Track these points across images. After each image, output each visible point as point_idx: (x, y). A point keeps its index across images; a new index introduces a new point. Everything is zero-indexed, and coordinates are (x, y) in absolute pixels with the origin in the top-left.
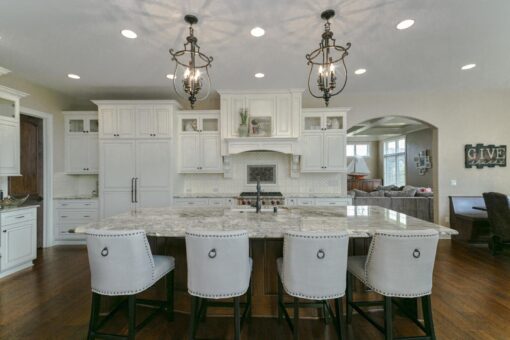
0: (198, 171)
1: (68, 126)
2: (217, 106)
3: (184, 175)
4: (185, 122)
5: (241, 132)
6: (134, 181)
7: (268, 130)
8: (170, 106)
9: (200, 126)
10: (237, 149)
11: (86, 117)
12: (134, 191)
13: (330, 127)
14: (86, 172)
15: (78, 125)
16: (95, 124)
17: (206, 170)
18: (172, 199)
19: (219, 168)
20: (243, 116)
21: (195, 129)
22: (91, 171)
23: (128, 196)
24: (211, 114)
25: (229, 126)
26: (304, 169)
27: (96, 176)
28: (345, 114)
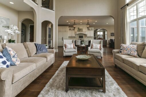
0: (71, 36)
4: (69, 29)
5: (78, 31)
7: (82, 30)
8: (68, 27)
9: (72, 30)
10: (77, 33)
13: (91, 30)
17: (73, 36)
19: (75, 36)
20: (78, 28)
21: (71, 30)
23: (61, 40)
25: (76, 30)
26: (87, 36)
28: (93, 28)
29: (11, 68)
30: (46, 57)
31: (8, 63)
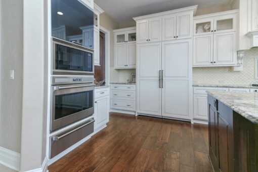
0: (211, 65)
1: (116, 39)
9: (214, 27)
11: (126, 32)
12: (161, 80)
14: (126, 68)
16: (133, 37)
17: (217, 64)
18: (192, 87)
22: (129, 67)
27: (135, 69)
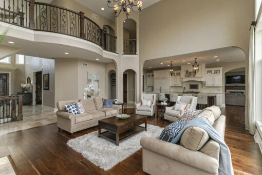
2: (180, 69)
3: (172, 87)
5: (186, 76)
6: (160, 88)
7: (194, 75)
9: (176, 74)
10: (185, 80)
11: (151, 74)
12: (160, 90)
13: (216, 73)
15: (149, 76)
16: (153, 75)
19: (181, 85)
20: (187, 72)
21: (174, 75)
22: (152, 85)
24: (178, 72)
25: (183, 73)
26: (206, 85)
28: (221, 69)
29: (77, 115)
30: (105, 112)
31: (76, 112)
